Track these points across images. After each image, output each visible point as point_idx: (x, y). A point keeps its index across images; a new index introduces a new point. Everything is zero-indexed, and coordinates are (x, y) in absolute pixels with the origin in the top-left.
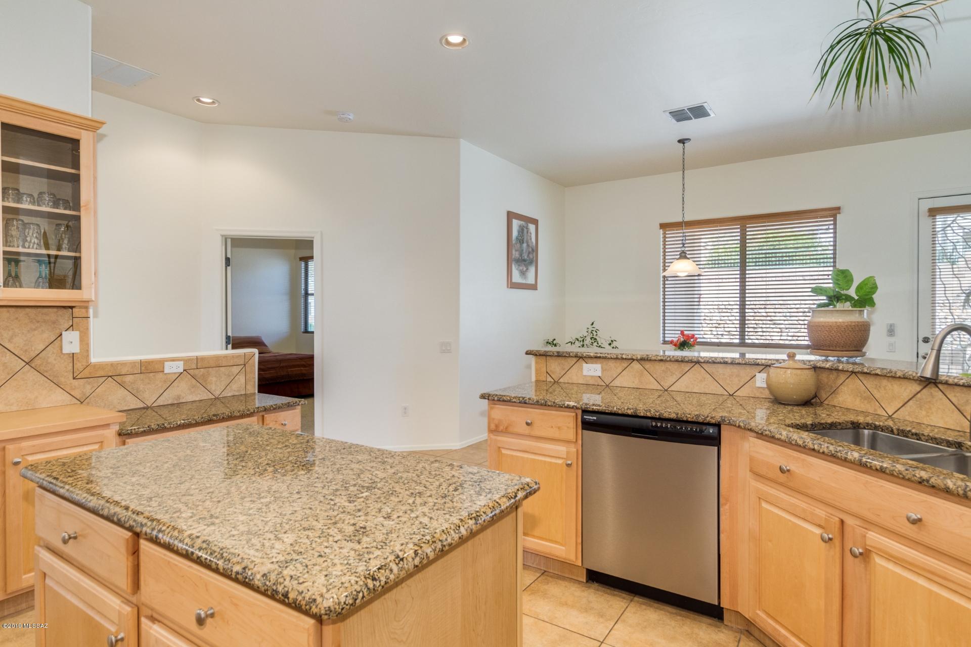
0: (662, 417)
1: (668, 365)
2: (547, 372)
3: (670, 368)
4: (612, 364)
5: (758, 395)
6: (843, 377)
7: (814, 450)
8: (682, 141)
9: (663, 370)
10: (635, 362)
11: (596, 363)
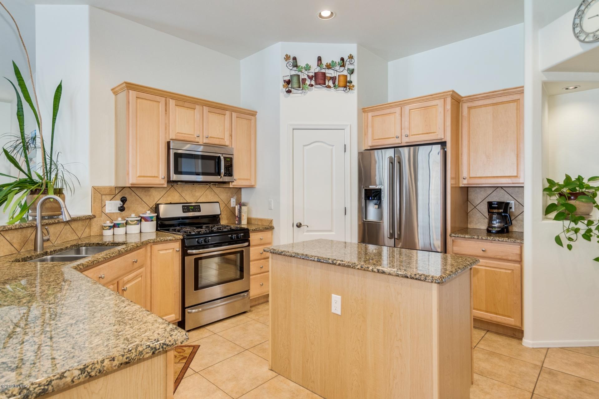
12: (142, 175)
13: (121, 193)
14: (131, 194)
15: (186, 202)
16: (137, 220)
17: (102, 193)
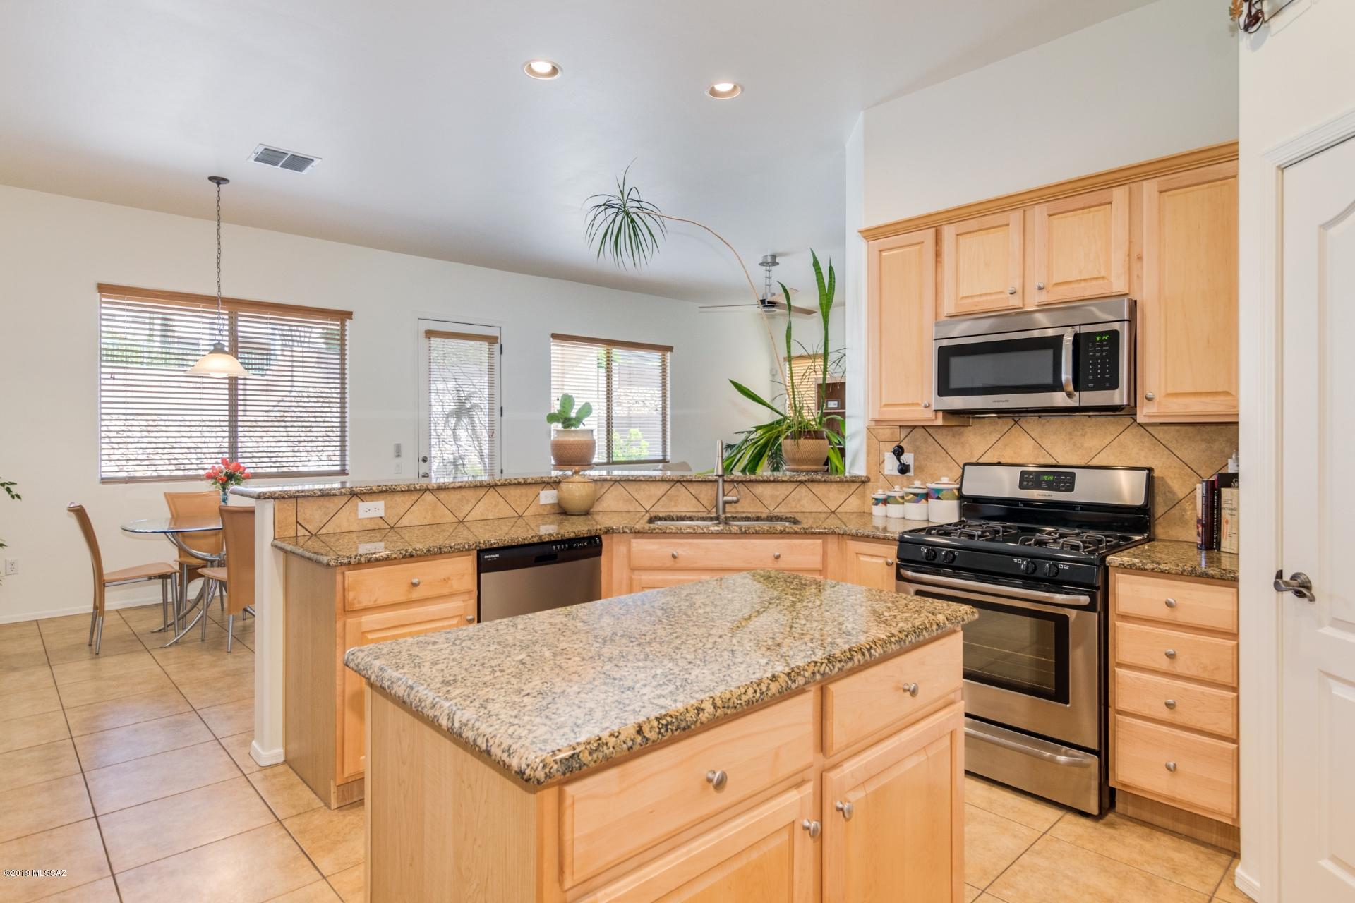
0: (564, 538)
1: (463, 492)
2: (297, 522)
3: (465, 495)
4: (398, 499)
5: (541, 512)
6: (607, 486)
7: (704, 533)
8: (218, 181)
9: (459, 499)
10: (428, 492)
11: (377, 500)
12: (890, 403)
13: (908, 438)
14: (926, 440)
15: (1054, 463)
16: (915, 494)
17: (879, 438)
